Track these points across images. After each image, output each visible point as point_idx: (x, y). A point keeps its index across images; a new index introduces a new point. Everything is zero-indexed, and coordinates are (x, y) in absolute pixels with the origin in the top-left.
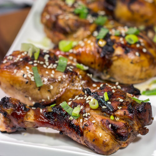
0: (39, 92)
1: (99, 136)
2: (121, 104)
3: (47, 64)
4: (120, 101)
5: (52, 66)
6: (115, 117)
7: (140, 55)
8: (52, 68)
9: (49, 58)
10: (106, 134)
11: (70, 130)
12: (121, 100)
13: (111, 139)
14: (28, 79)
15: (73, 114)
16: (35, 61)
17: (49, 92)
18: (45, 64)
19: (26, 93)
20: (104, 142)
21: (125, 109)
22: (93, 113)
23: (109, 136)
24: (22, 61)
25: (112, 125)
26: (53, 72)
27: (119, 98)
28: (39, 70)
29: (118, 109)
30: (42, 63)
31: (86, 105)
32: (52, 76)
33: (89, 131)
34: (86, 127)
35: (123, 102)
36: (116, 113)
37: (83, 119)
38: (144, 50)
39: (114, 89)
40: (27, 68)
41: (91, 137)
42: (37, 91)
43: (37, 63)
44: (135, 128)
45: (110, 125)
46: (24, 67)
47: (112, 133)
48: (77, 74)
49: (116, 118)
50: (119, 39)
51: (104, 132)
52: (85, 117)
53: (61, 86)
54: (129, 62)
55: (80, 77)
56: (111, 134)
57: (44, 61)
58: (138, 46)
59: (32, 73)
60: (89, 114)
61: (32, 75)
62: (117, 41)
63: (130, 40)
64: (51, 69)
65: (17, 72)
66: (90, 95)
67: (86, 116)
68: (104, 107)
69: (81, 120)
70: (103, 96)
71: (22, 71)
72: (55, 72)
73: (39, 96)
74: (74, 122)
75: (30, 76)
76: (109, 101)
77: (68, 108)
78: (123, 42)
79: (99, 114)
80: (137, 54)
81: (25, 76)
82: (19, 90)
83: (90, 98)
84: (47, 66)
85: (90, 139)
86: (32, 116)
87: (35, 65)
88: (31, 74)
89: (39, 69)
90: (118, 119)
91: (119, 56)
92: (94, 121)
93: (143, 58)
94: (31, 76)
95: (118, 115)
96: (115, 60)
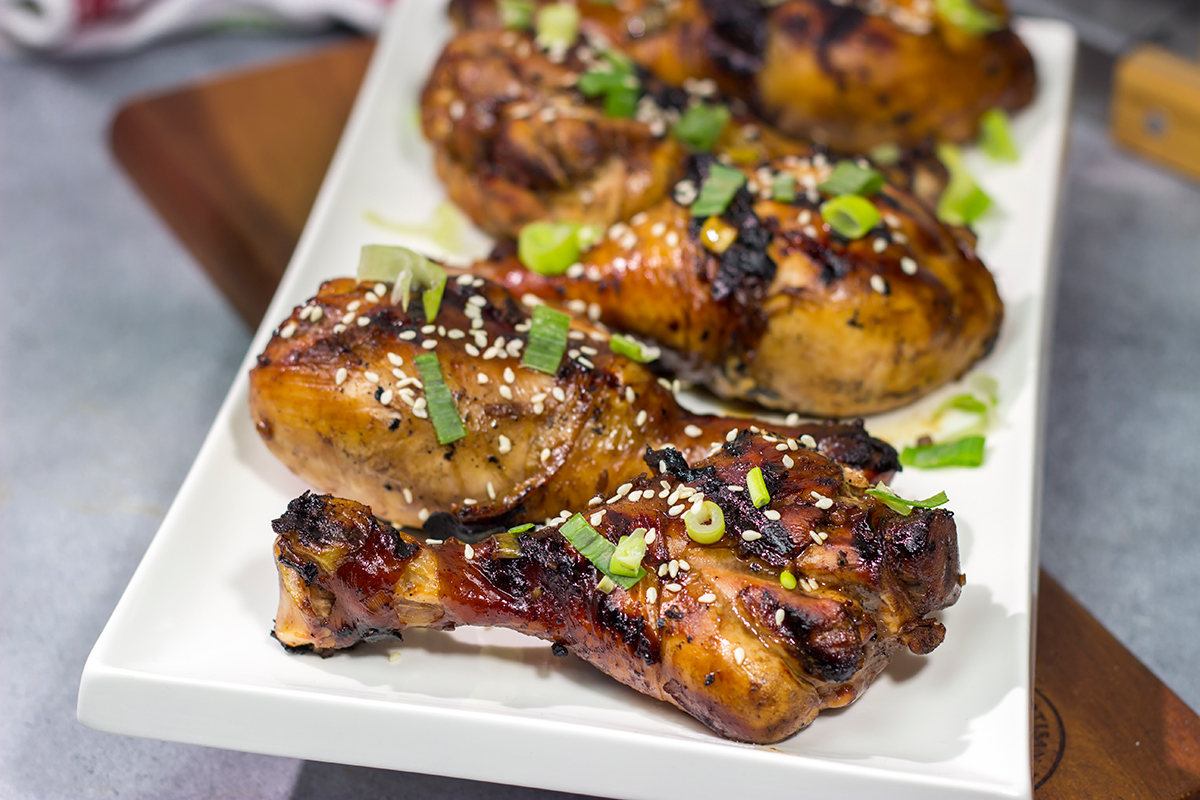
0: (446, 464)
1: (735, 660)
2: (823, 521)
3: (481, 338)
4: (817, 505)
5: (504, 348)
6: (797, 579)
7: (888, 291)
8: (504, 355)
9: (487, 312)
10: (762, 654)
11: (601, 638)
12: (825, 503)
13: (786, 676)
14: (399, 412)
15: (614, 568)
16: (428, 329)
17: (492, 464)
18: (471, 339)
19: (391, 471)
20: (755, 687)
21: (843, 541)
22: (700, 559)
23: (775, 663)
24: (367, 328)
25: (788, 613)
26: (509, 375)
27: (814, 494)
28: (448, 371)
29: (813, 541)
30: (456, 334)
31: (669, 525)
32: (505, 391)
33: (689, 640)
34: (674, 623)
35: (833, 509)
36: (803, 561)
37: (660, 589)
38: (909, 266)
39: (788, 452)
40: (394, 359)
41: (696, 665)
42: (439, 460)
43: (434, 336)
44: (888, 624)
45: (780, 615)
46: (381, 357)
47: (787, 649)
48: (613, 384)
49: (802, 581)
50: (795, 217)
51: (754, 645)
52: (667, 577)
53: (547, 436)
54: (841, 322)
55: (630, 394)
56: (784, 654)
57: (466, 325)
58: (880, 245)
59: (419, 385)
60: (685, 565)
61: (418, 392)
62: (787, 225)
63: (846, 219)
64: (499, 363)
65: (348, 378)
66: (683, 480)
67: (673, 575)
68: (749, 535)
69: (652, 594)
70: (745, 486)
71: (372, 376)
72: (518, 372)
73: (450, 486)
74: (620, 602)
75: (406, 395)
76: (770, 507)
77: (592, 541)
78: (811, 232)
79: (726, 566)
80: (877, 283)
81: (386, 398)
82: (360, 460)
83: (683, 496)
84: (482, 351)
85: (693, 676)
86: (433, 577)
87: (429, 344)
88: (411, 386)
89: (446, 364)
90: (810, 586)
91: (796, 295)
92: (707, 598)
93: (903, 301)
94: (415, 398)
95: (812, 567)
96: (776, 314)
